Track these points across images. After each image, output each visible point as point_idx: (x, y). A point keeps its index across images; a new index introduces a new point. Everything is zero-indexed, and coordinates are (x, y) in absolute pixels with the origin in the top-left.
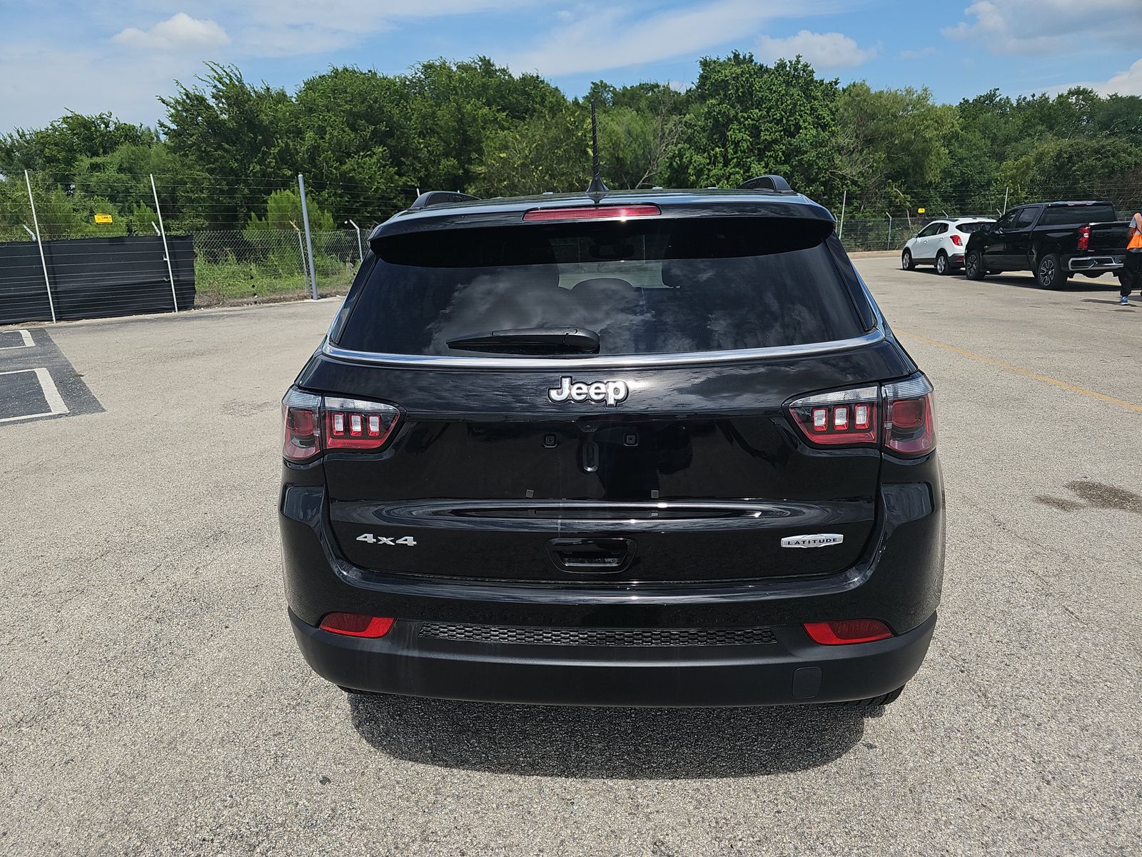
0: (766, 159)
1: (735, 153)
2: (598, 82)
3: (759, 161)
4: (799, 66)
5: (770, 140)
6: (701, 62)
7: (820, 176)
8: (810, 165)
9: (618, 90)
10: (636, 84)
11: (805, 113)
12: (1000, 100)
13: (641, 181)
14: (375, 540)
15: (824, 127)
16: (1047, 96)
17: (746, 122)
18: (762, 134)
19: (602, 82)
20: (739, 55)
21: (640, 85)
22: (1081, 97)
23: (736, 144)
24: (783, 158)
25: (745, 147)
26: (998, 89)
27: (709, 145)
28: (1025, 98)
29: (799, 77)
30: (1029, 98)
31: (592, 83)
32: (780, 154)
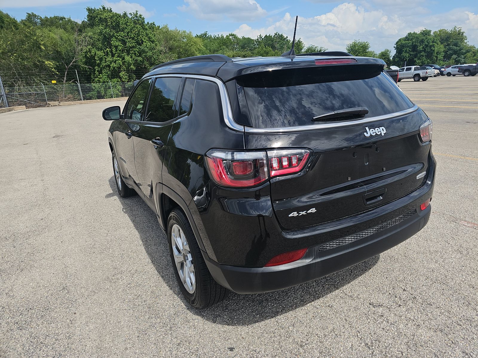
0: (131, 54)
1: (116, 51)
2: (30, 13)
3: (128, 55)
4: (138, 15)
5: (131, 46)
6: (87, 9)
7: (155, 62)
8: (151, 58)
9: (43, 18)
10: (52, 16)
11: (144, 35)
12: (209, 36)
13: (72, 63)
14: (298, 214)
15: (153, 42)
16: (223, 35)
17: (119, 37)
18: (127, 43)
19: (33, 13)
20: (105, 8)
21: (55, 17)
22: (233, 37)
23: (116, 47)
24: (138, 55)
25: (121, 49)
26: (207, 32)
27: (103, 47)
28: (216, 36)
29: (138, 20)
30: (217, 36)
31: (27, 13)
32: (137, 52)
